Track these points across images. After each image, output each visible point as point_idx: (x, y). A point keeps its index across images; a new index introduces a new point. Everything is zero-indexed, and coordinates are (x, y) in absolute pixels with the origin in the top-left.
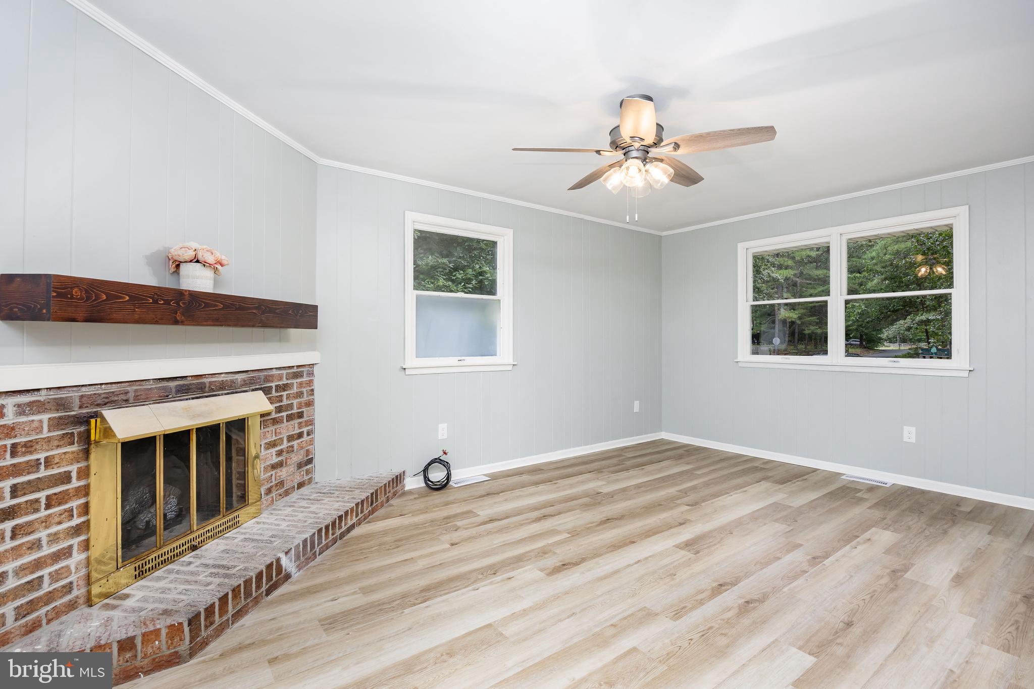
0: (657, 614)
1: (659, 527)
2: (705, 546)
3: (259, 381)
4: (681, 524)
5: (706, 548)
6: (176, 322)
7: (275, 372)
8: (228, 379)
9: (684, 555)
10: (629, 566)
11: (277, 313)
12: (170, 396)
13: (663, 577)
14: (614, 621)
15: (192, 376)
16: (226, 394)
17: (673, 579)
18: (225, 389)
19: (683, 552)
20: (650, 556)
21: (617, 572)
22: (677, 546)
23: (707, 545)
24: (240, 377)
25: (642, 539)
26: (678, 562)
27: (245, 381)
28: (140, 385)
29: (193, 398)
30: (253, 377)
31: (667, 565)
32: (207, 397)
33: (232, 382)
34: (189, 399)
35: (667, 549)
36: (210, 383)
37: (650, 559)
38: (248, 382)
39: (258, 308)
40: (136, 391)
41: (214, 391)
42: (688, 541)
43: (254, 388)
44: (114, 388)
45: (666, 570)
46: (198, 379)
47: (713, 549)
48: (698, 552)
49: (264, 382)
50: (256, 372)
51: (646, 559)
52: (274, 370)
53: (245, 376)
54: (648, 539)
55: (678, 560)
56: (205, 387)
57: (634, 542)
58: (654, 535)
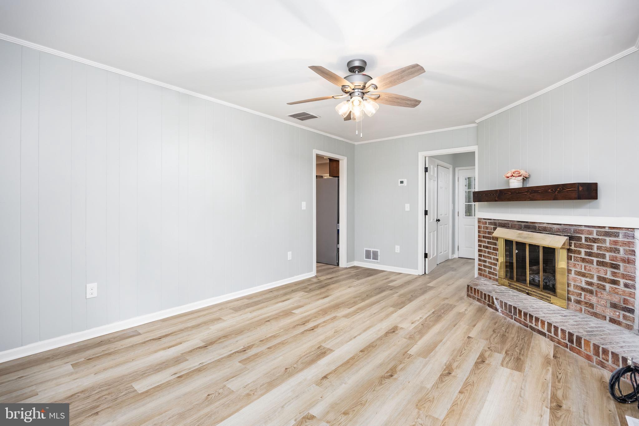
0: (343, 317)
1: (345, 371)
2: (313, 353)
3: (570, 231)
4: (325, 377)
5: (313, 351)
6: (496, 201)
7: (583, 228)
8: (548, 226)
9: (327, 345)
10: (359, 335)
11: (539, 193)
12: (522, 228)
13: (341, 331)
14: (358, 314)
15: (530, 222)
16: (547, 234)
17: (336, 330)
18: (546, 231)
19: (328, 347)
20: (349, 341)
21: (365, 331)
22: (331, 350)
23: (311, 354)
24: (555, 226)
25: (356, 355)
26: (332, 339)
27: (559, 229)
28: (513, 222)
29: (531, 232)
30: (566, 228)
31: (339, 337)
32: (537, 232)
33: (551, 228)
34: (530, 231)
35: (339, 348)
36: (539, 226)
37: (349, 340)
38: (561, 230)
39: (527, 192)
40: (511, 224)
41: (541, 231)
42: (323, 357)
43: (566, 234)
44: (506, 222)
45: (339, 334)
46: (533, 224)
47: (308, 352)
48: (319, 348)
49: (574, 232)
50: (568, 226)
51: (351, 340)
52: (583, 227)
53: (559, 227)
54: (351, 356)
55: (332, 341)
56: (536, 228)
57: (361, 351)
58: (348, 360)
